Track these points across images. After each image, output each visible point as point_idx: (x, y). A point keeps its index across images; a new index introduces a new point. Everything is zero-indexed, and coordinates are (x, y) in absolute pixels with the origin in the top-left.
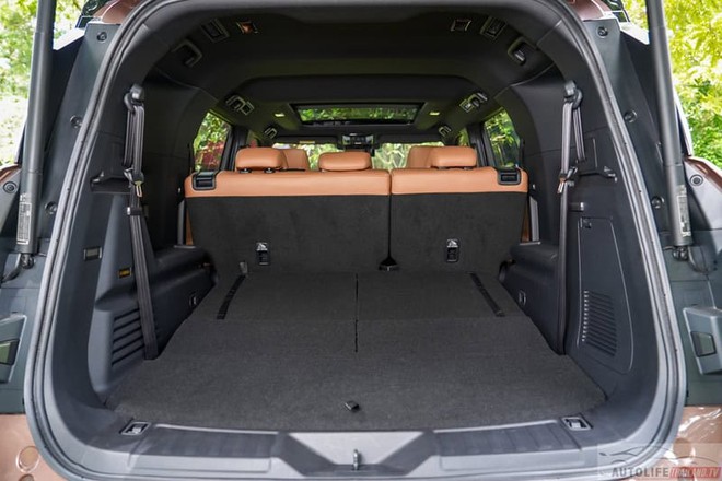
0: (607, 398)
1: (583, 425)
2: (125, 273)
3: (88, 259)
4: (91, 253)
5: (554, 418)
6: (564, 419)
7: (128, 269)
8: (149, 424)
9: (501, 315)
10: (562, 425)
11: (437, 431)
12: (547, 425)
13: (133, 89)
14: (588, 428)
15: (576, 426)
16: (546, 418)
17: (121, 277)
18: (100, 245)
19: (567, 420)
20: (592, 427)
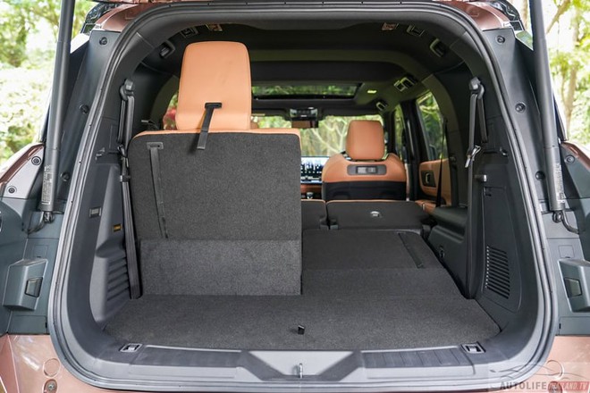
0: (501, 331)
1: (478, 350)
2: (117, 228)
3: (93, 216)
4: (94, 212)
5: (457, 344)
6: (464, 346)
7: (119, 225)
8: (141, 345)
9: (422, 266)
10: (462, 349)
11: (363, 352)
12: (450, 349)
13: (127, 82)
14: (482, 351)
15: (473, 351)
16: (451, 344)
17: (115, 231)
18: (100, 206)
19: (467, 347)
20: (485, 351)
